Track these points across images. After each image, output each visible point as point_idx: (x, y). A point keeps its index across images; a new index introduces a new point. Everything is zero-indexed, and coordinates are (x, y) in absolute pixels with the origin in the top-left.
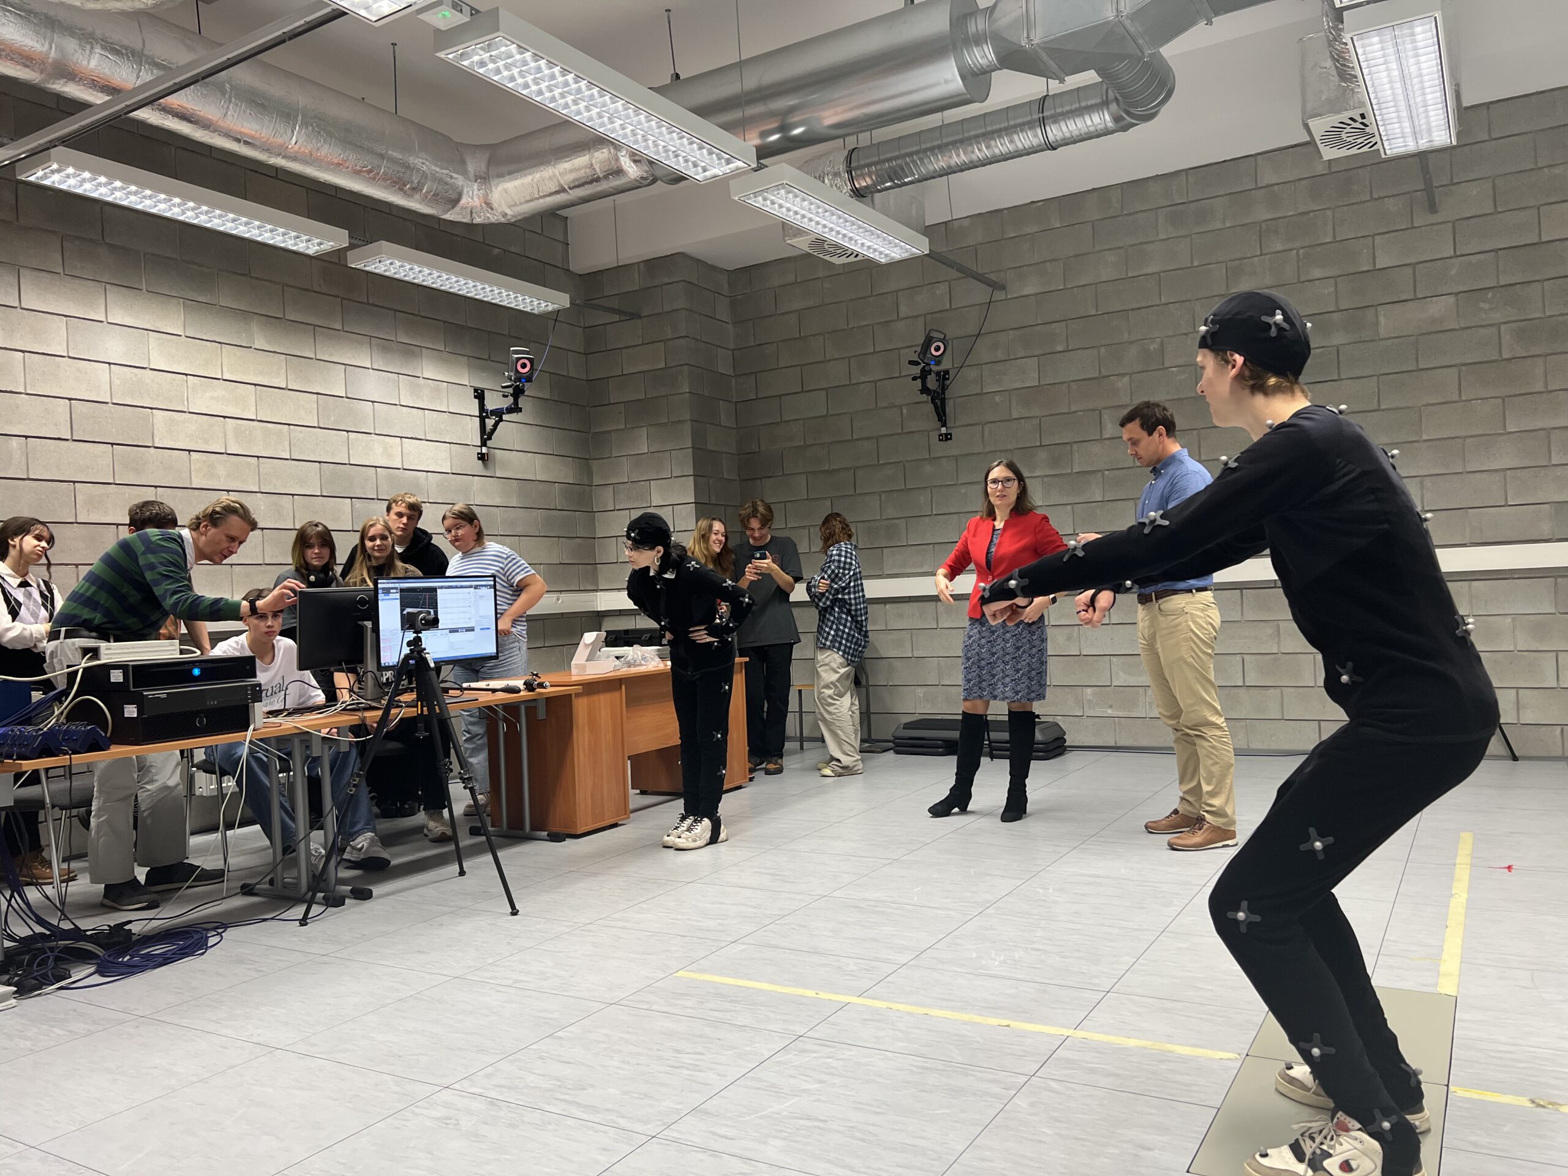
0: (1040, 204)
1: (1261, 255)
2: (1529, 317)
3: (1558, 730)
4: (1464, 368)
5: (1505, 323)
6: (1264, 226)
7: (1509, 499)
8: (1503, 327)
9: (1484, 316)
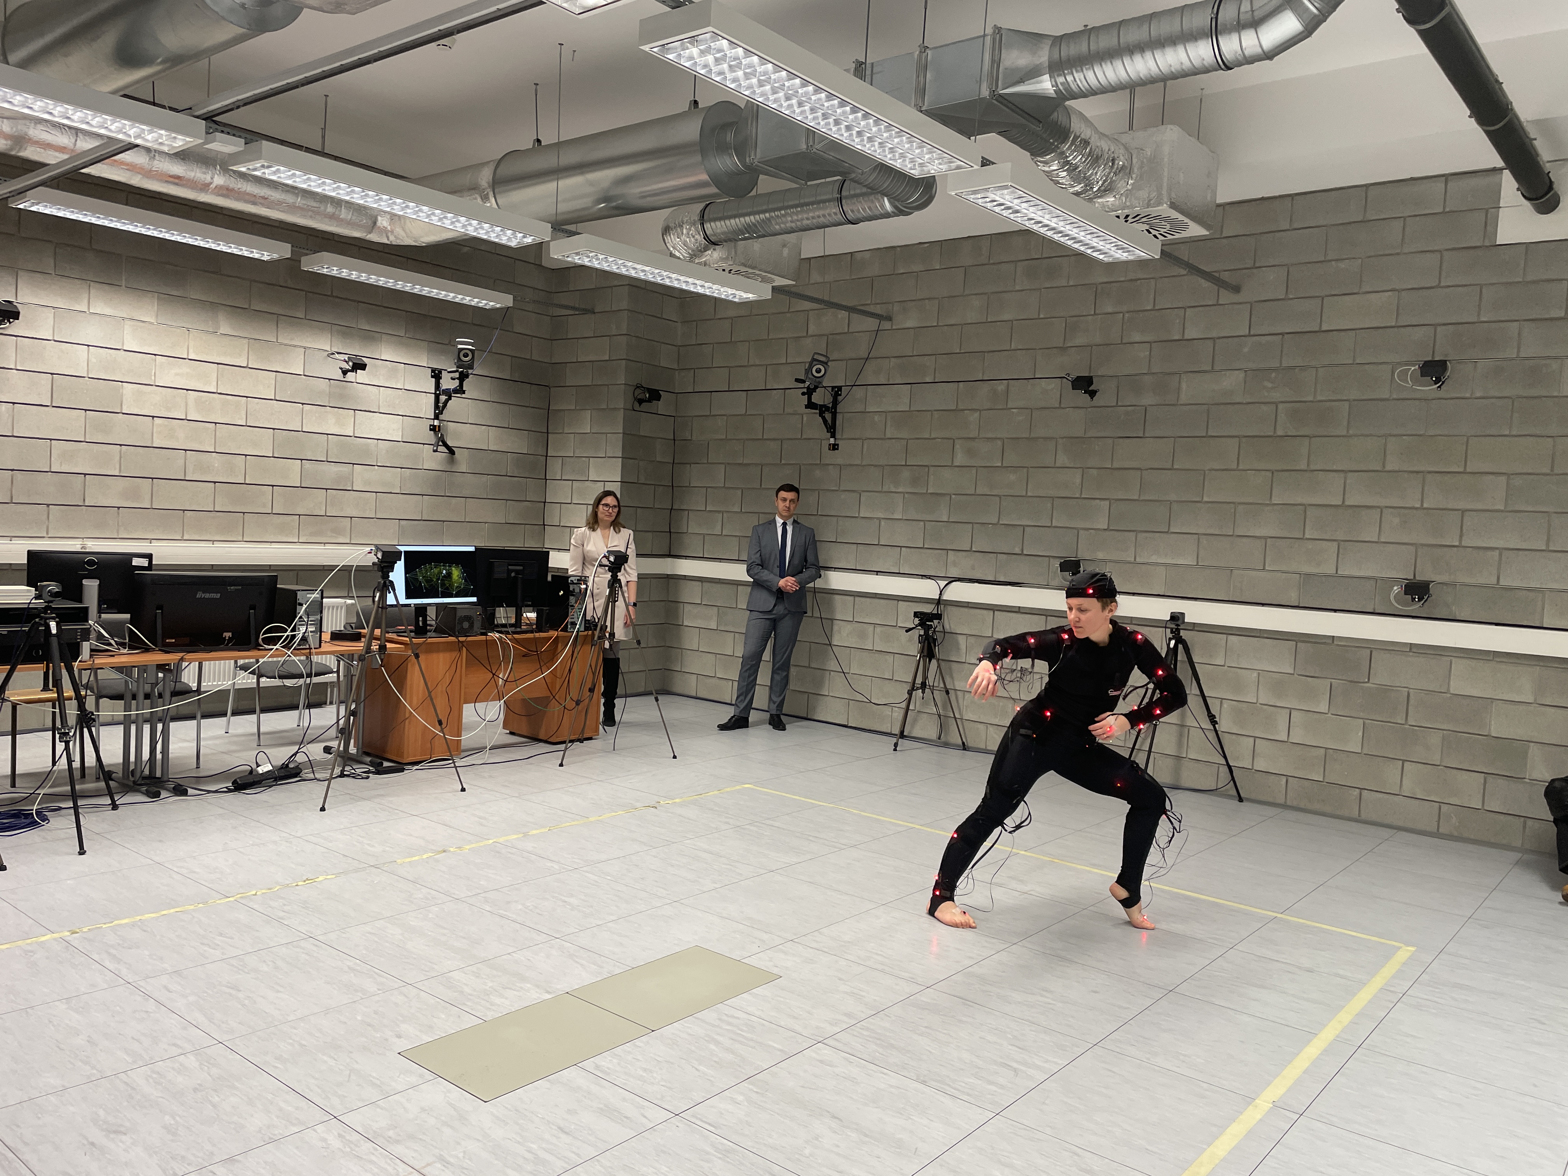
0: (926, 245)
1: (1095, 314)
2: (1304, 399)
3: (1284, 779)
4: (1244, 440)
5: (1282, 402)
6: (1099, 288)
7: (1267, 564)
8: (1280, 406)
9: (1266, 394)
